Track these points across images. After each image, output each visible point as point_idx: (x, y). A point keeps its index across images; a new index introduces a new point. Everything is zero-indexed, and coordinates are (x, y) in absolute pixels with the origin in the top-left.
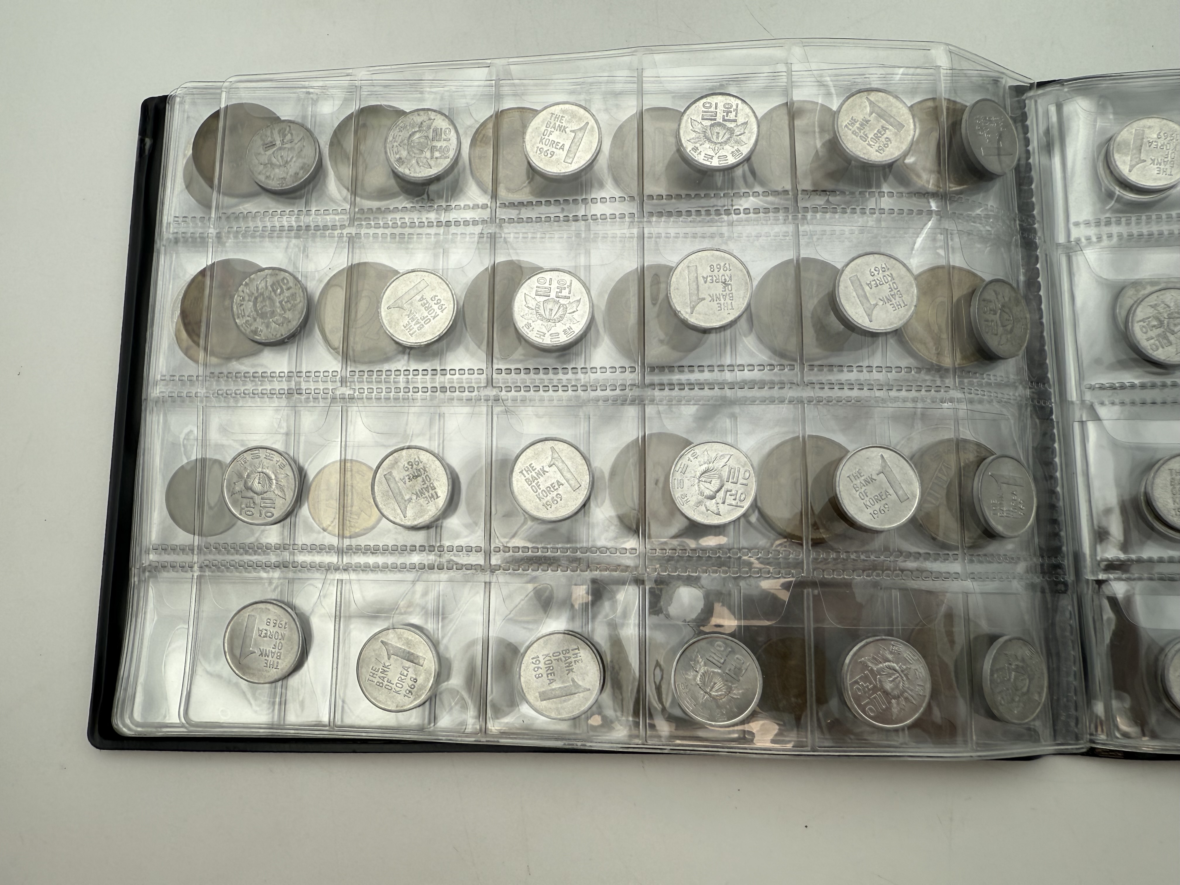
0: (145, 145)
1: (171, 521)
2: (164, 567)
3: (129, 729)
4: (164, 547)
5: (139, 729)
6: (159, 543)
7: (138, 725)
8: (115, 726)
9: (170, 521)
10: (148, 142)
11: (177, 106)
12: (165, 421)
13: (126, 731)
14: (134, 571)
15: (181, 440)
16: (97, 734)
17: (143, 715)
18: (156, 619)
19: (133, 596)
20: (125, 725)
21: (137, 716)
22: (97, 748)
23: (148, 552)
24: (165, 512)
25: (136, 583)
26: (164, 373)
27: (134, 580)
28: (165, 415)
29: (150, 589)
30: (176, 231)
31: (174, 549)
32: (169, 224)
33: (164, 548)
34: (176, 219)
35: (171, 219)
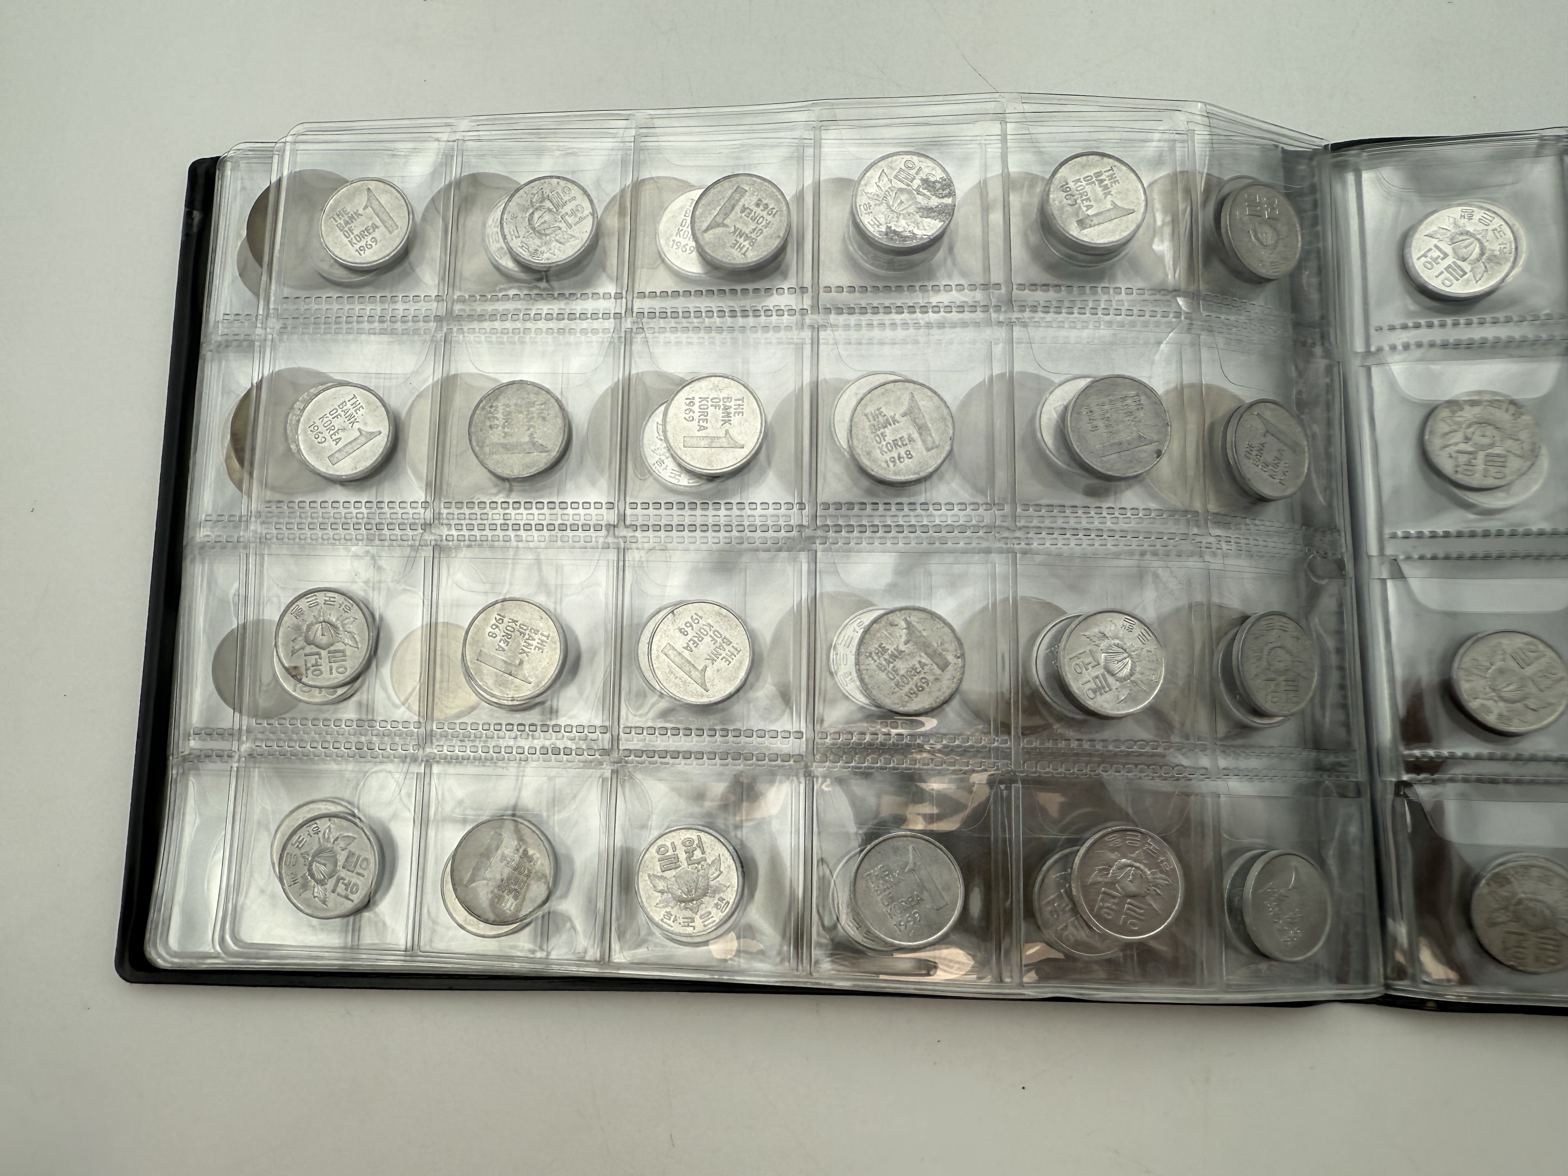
0: (193, 219)
1: (218, 697)
2: (208, 756)
3: (165, 960)
4: (208, 731)
5: (176, 960)
6: (201, 726)
7: (175, 955)
8: (148, 956)
9: (216, 696)
10: (197, 215)
11: (228, 172)
12: (211, 572)
13: (160, 963)
14: (173, 760)
15: (231, 596)
16: (127, 965)
17: (180, 944)
18: (198, 821)
19: (172, 793)
20: (160, 956)
21: (173, 942)
22: (127, 981)
23: (187, 736)
24: (212, 687)
25: (174, 776)
26: (210, 512)
27: (173, 772)
28: (211, 565)
29: (190, 784)
30: (226, 331)
31: (222, 734)
32: (217, 322)
33: (208, 733)
34: (226, 317)
35: (220, 317)
